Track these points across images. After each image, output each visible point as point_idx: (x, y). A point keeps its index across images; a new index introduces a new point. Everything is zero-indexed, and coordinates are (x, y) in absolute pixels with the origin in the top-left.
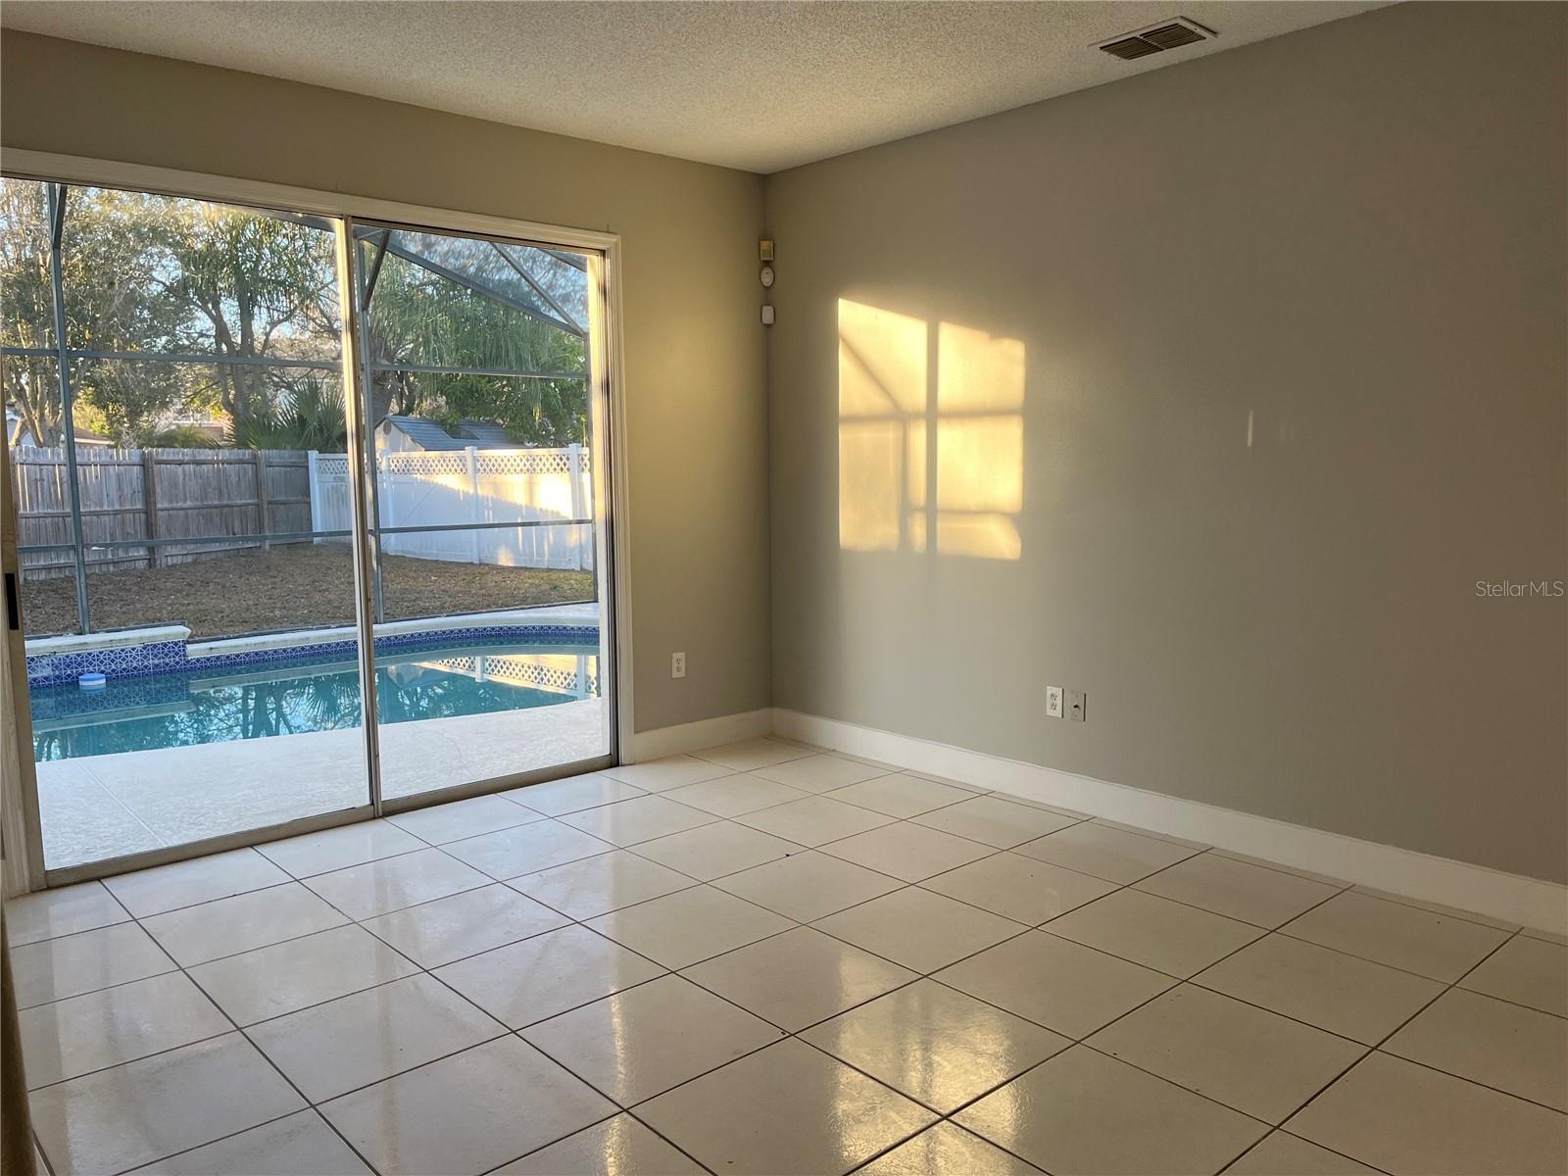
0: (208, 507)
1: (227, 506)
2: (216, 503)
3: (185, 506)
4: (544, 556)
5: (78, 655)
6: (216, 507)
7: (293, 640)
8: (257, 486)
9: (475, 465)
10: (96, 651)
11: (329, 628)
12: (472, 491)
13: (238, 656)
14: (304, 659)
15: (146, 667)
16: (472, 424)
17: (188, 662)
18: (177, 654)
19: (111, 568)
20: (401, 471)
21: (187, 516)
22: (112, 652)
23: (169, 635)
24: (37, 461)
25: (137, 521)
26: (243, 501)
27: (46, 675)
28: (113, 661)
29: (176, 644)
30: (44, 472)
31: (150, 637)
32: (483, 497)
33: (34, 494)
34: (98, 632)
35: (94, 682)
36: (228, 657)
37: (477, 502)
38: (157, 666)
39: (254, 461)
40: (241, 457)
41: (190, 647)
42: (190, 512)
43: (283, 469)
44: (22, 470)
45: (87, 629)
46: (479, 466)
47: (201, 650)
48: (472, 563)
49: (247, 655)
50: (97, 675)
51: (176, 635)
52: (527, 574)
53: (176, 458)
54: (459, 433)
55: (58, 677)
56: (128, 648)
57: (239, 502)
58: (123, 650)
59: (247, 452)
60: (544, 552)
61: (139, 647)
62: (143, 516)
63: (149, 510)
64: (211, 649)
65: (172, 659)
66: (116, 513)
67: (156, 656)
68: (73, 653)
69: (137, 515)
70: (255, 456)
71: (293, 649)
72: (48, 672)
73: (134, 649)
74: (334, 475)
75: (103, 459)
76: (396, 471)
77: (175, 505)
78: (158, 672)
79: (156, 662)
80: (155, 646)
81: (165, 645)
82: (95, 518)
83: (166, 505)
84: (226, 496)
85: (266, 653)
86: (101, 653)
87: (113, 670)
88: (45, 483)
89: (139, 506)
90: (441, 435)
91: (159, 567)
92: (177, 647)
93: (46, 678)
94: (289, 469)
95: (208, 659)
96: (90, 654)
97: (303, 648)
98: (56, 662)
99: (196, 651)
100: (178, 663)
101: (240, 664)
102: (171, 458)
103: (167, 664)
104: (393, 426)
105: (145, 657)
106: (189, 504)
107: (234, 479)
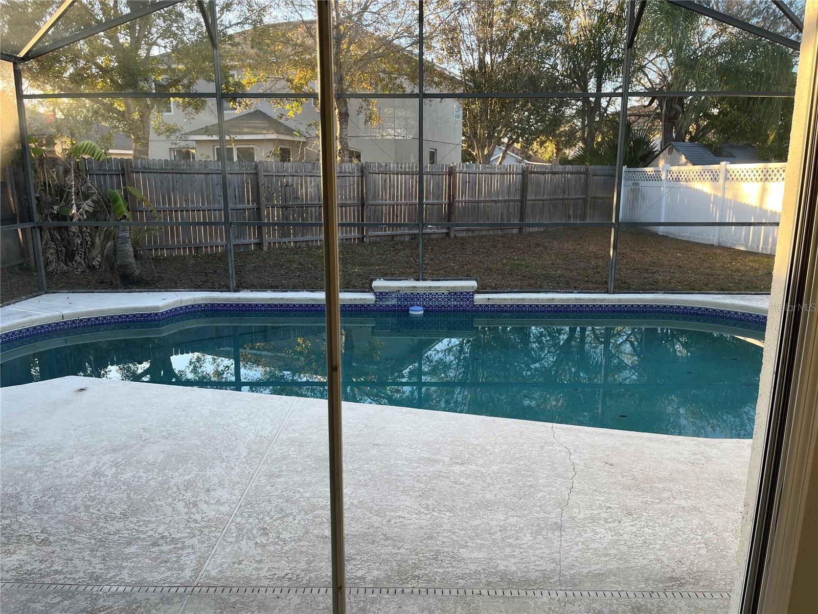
0: (556, 199)
1: (567, 199)
2: (561, 197)
3: (543, 198)
4: (768, 245)
5: (412, 294)
6: (561, 199)
7: (543, 300)
8: (586, 186)
9: (726, 175)
10: (421, 292)
11: (572, 293)
12: (720, 195)
13: (505, 306)
14: (549, 314)
15: (449, 306)
16: (732, 146)
17: (474, 306)
18: (468, 300)
19: (499, 232)
20: (674, 179)
21: (543, 204)
22: (431, 294)
23: (464, 287)
24: (467, 171)
25: (516, 207)
26: (577, 196)
27: (393, 303)
28: (431, 300)
29: (468, 293)
30: (471, 178)
31: (452, 287)
32: (727, 200)
33: (464, 189)
34: (427, 280)
35: (417, 311)
36: (499, 306)
37: (722, 203)
38: (455, 306)
39: (586, 173)
40: (579, 170)
41: (477, 297)
42: (545, 202)
43: (603, 177)
44: (459, 177)
45: (421, 277)
46: (729, 176)
47: (482, 299)
48: (713, 245)
49: (511, 306)
50: (419, 308)
51: (468, 288)
52: (752, 258)
53: (542, 170)
54: (722, 153)
55: (400, 306)
56: (440, 292)
57: (574, 197)
58: (437, 294)
59: (584, 166)
60: (768, 243)
61: (446, 292)
62: (519, 204)
63: (523, 200)
64: (489, 299)
65: (465, 303)
66: (505, 201)
67: (455, 300)
68: (409, 292)
69: (516, 203)
70: (587, 170)
71: (543, 306)
72: (394, 302)
73: (443, 294)
74: (633, 181)
75: (502, 171)
76: (671, 179)
77: (538, 198)
78: (456, 310)
79: (455, 303)
80: (456, 293)
81: (462, 293)
82: (494, 204)
83: (533, 198)
84: (567, 193)
85: (524, 306)
86: (424, 294)
87: (431, 306)
88: (471, 184)
89: (518, 198)
90: (708, 154)
91: (524, 233)
92: (467, 295)
93: (394, 306)
94: (606, 177)
95: (486, 306)
96: (418, 294)
97: (549, 306)
98: (399, 296)
99: (480, 298)
100: (468, 306)
101: (506, 311)
102: (539, 170)
103: (462, 306)
104: (674, 150)
105: (449, 300)
106: (545, 197)
107: (573, 183)
